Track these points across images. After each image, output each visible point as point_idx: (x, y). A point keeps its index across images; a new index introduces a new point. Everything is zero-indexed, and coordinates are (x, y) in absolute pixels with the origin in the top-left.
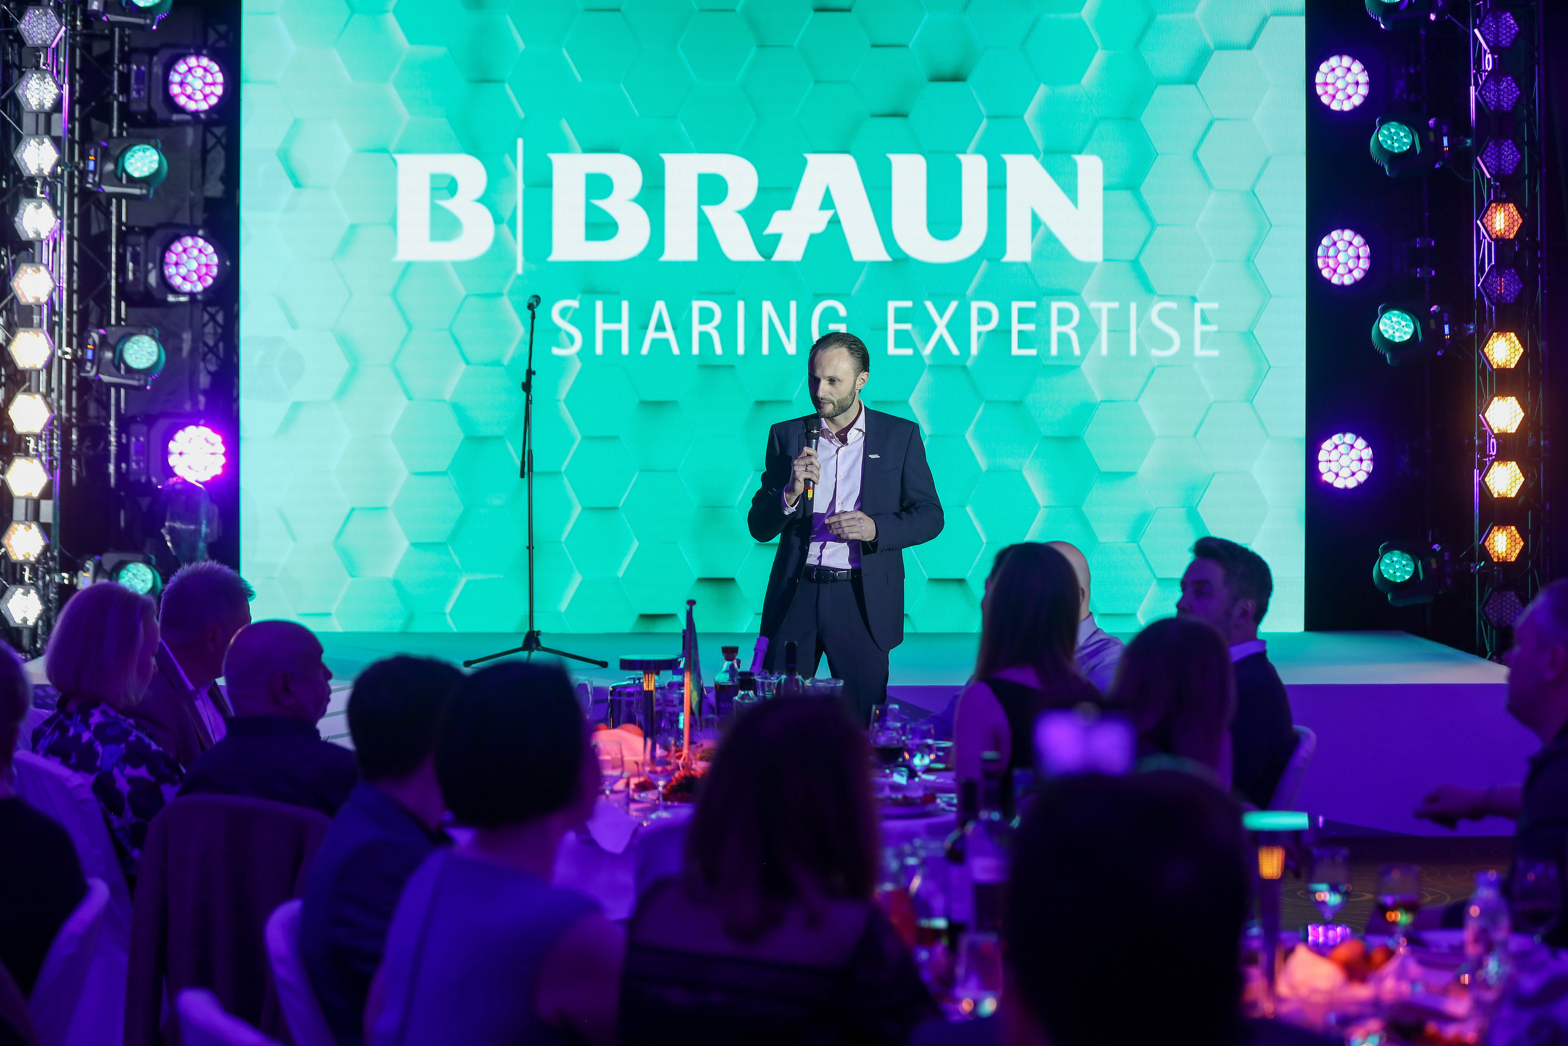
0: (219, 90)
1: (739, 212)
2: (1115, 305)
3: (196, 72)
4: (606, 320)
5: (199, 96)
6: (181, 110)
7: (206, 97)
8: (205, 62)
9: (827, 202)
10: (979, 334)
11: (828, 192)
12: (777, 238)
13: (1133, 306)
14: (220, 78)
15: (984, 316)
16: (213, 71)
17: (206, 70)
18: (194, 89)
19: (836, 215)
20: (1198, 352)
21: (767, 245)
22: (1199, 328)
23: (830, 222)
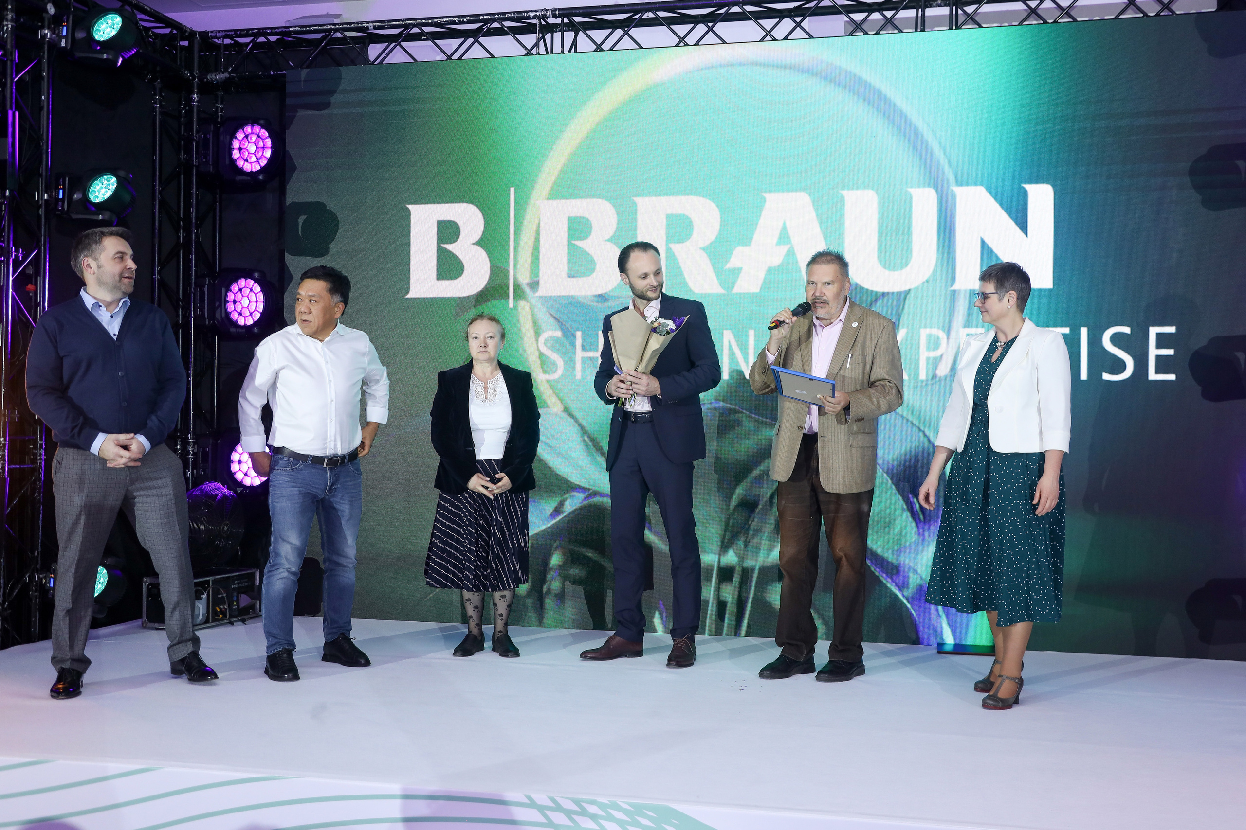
0: (268, 153)
1: (704, 249)
2: (1066, 330)
3: (251, 138)
4: (584, 349)
5: (254, 159)
6: (241, 171)
7: (258, 160)
8: (257, 129)
9: (784, 237)
10: (928, 359)
11: (784, 229)
12: (737, 271)
13: (1084, 331)
14: (269, 142)
15: (934, 343)
16: (264, 138)
17: (258, 136)
18: (249, 153)
19: (792, 247)
20: (1153, 376)
21: (728, 277)
22: (1153, 352)
23: (786, 255)
